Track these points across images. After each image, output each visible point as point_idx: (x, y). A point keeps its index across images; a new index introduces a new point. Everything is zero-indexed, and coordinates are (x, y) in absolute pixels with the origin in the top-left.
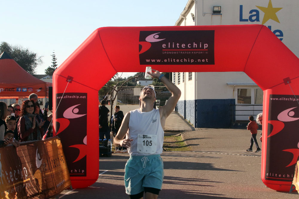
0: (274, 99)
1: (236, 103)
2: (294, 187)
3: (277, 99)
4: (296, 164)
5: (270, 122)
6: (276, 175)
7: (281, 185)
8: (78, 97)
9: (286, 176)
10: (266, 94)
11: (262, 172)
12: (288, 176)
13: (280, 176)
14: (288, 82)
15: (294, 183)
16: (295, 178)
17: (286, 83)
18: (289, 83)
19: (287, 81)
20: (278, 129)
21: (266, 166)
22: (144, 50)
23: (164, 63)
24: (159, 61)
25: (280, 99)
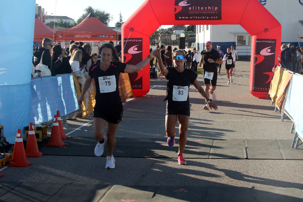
0: (258, 41)
1: (236, 45)
2: (269, 95)
3: (260, 41)
4: (271, 82)
5: (255, 56)
7: (261, 94)
8: (137, 41)
10: (253, 38)
11: (251, 88)
12: (266, 89)
14: (267, 31)
15: (269, 93)
16: (270, 91)
19: (266, 30)
20: (260, 60)
21: (253, 83)
22: (177, 11)
23: (190, 19)
24: (187, 18)
25: (262, 41)
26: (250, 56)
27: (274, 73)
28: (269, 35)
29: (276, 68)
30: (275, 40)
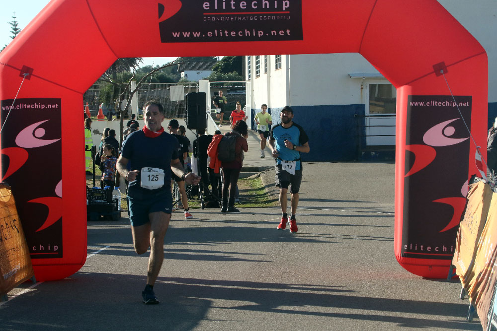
0: (416, 104)
2: (454, 268)
3: (421, 104)
4: (458, 226)
5: (408, 148)
6: (422, 247)
7: (431, 266)
8: (43, 106)
9: (440, 249)
10: (401, 95)
11: (397, 245)
12: (444, 248)
13: (429, 248)
14: (442, 71)
15: (455, 262)
16: (456, 252)
17: (438, 74)
18: (444, 73)
19: (439, 69)
20: (424, 161)
21: (403, 231)
22: (167, 15)
23: (207, 39)
24: (197, 34)
25: (428, 104)
26: (393, 147)
27: (468, 200)
28: (448, 85)
29: (474, 185)
30: (468, 99)
